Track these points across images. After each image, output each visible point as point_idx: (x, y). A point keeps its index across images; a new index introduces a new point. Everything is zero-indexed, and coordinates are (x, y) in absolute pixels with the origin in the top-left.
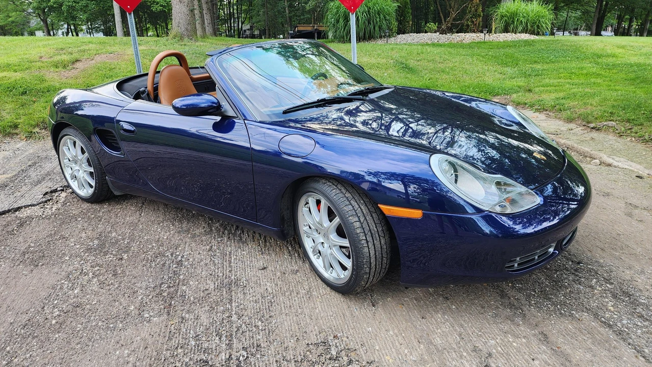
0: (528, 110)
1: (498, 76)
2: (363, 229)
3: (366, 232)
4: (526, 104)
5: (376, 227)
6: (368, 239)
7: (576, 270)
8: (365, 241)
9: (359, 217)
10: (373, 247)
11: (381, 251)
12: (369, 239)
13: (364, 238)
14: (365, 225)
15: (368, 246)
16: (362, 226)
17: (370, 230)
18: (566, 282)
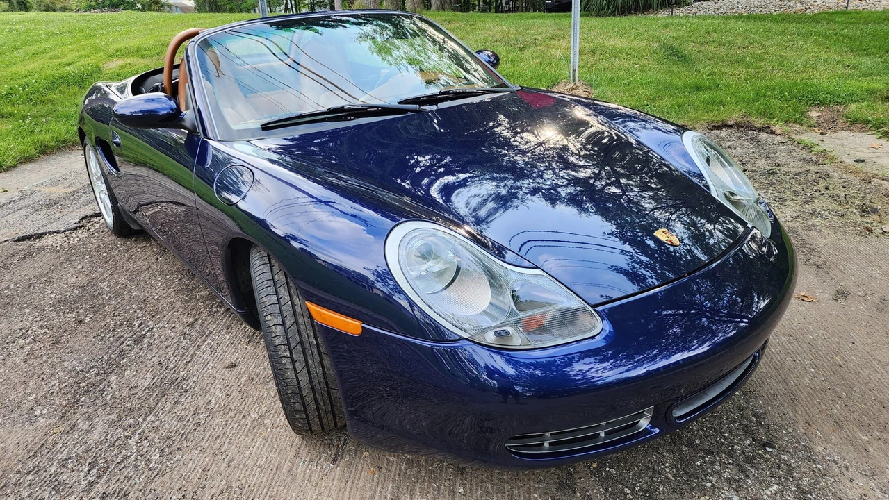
0: (870, 133)
1: (840, 70)
2: (288, 339)
3: (293, 345)
4: (868, 122)
5: (315, 337)
6: (294, 356)
7: (749, 460)
8: (289, 360)
9: (283, 319)
10: (305, 371)
11: (325, 379)
12: (298, 355)
13: (287, 354)
14: (293, 332)
15: (294, 368)
16: (286, 334)
17: (301, 342)
18: (711, 482)
